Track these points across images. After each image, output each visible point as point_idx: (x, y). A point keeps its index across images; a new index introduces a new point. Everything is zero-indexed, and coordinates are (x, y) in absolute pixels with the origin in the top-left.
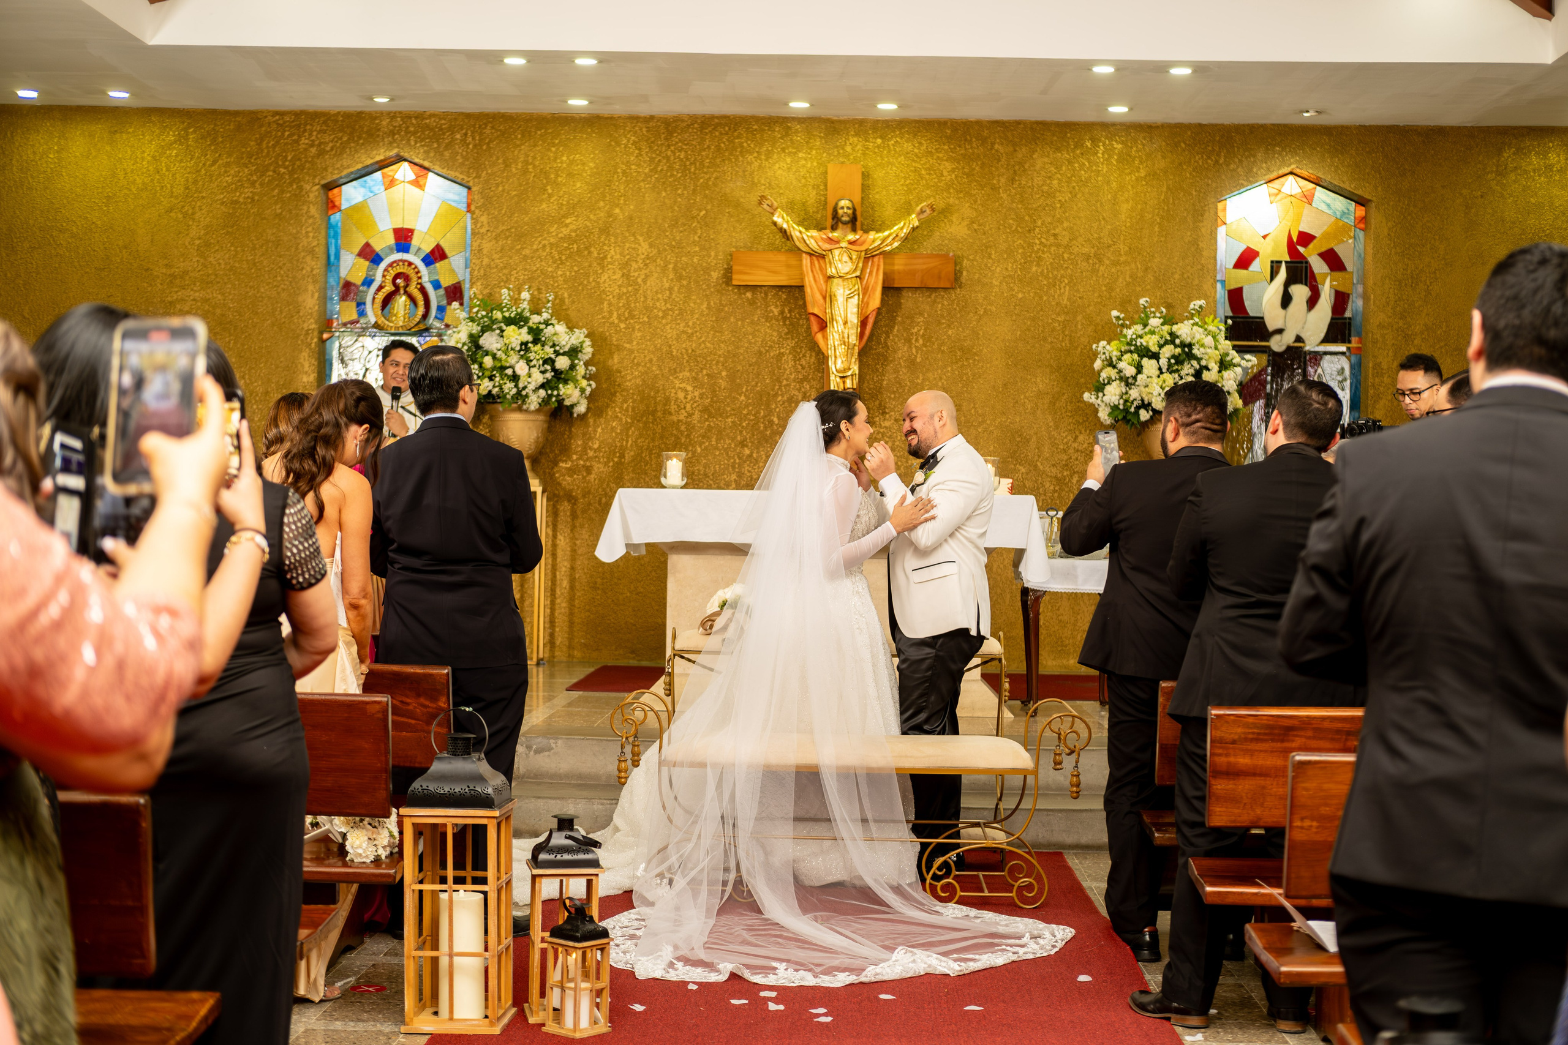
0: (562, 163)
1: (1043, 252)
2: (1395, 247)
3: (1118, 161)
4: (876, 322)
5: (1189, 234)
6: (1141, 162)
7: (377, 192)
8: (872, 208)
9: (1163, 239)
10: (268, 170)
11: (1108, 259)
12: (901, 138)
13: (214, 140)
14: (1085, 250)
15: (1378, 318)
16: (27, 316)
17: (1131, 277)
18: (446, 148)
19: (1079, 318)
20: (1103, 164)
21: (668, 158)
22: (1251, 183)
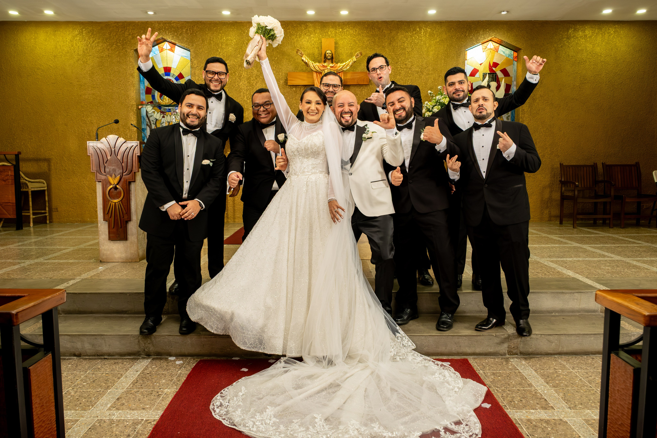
0: (223, 40)
3: (429, 36)
5: (455, 62)
6: (437, 36)
7: (157, 53)
8: (339, 56)
9: (445, 65)
10: (113, 44)
12: (349, 29)
13: (92, 34)
14: (417, 69)
16: (27, 101)
17: (434, 79)
18: (180, 35)
20: (423, 37)
22: (478, 43)
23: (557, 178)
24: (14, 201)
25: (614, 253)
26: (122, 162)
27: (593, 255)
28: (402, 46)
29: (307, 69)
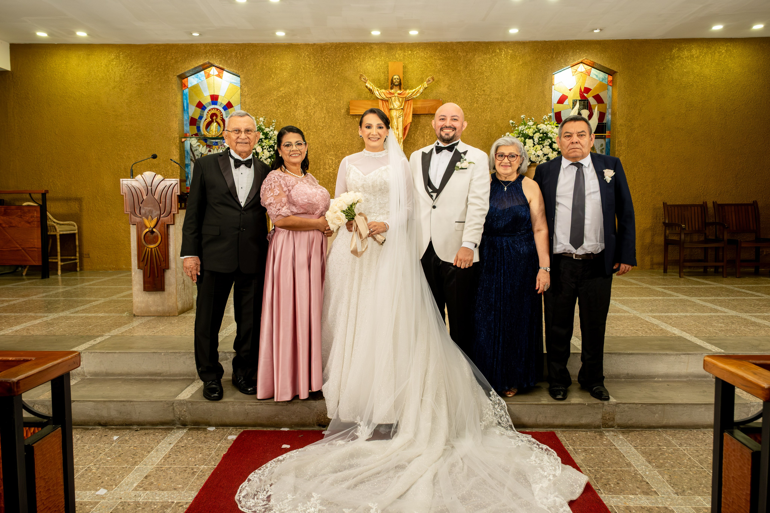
0: (277, 64)
1: (479, 97)
2: (627, 92)
3: (510, 58)
4: (410, 129)
6: (520, 58)
7: (203, 80)
8: (408, 81)
9: (529, 91)
10: (154, 70)
11: (506, 100)
12: (419, 51)
13: (131, 57)
14: (497, 96)
15: (619, 122)
16: (57, 134)
17: (516, 107)
18: (228, 59)
19: (494, 125)
20: (504, 59)
21: (322, 63)
22: (567, 65)
23: (660, 219)
24: (40, 245)
25: (728, 307)
26: (159, 203)
27: (703, 309)
28: (480, 70)
29: (372, 97)
